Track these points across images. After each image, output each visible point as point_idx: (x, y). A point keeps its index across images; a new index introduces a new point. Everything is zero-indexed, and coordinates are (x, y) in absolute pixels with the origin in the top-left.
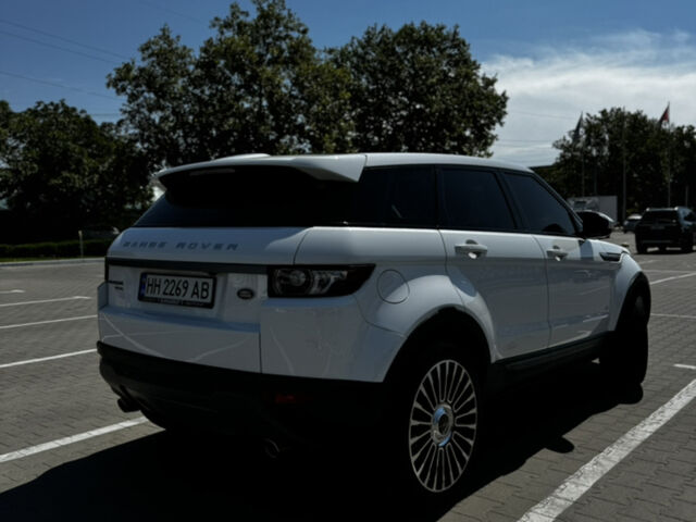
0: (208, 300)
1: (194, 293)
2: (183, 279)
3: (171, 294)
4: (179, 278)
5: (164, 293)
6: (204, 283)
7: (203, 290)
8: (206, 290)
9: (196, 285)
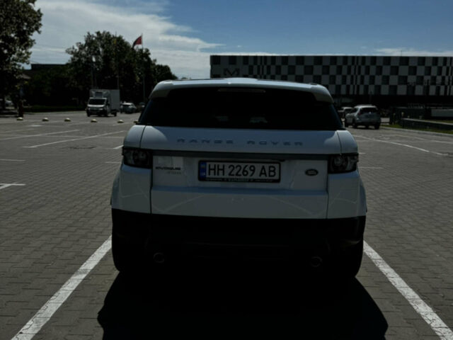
0: (276, 177)
1: (261, 174)
2: (250, 165)
3: (237, 175)
4: (246, 164)
5: (230, 174)
6: (270, 167)
7: (270, 171)
8: (274, 171)
9: (263, 168)
